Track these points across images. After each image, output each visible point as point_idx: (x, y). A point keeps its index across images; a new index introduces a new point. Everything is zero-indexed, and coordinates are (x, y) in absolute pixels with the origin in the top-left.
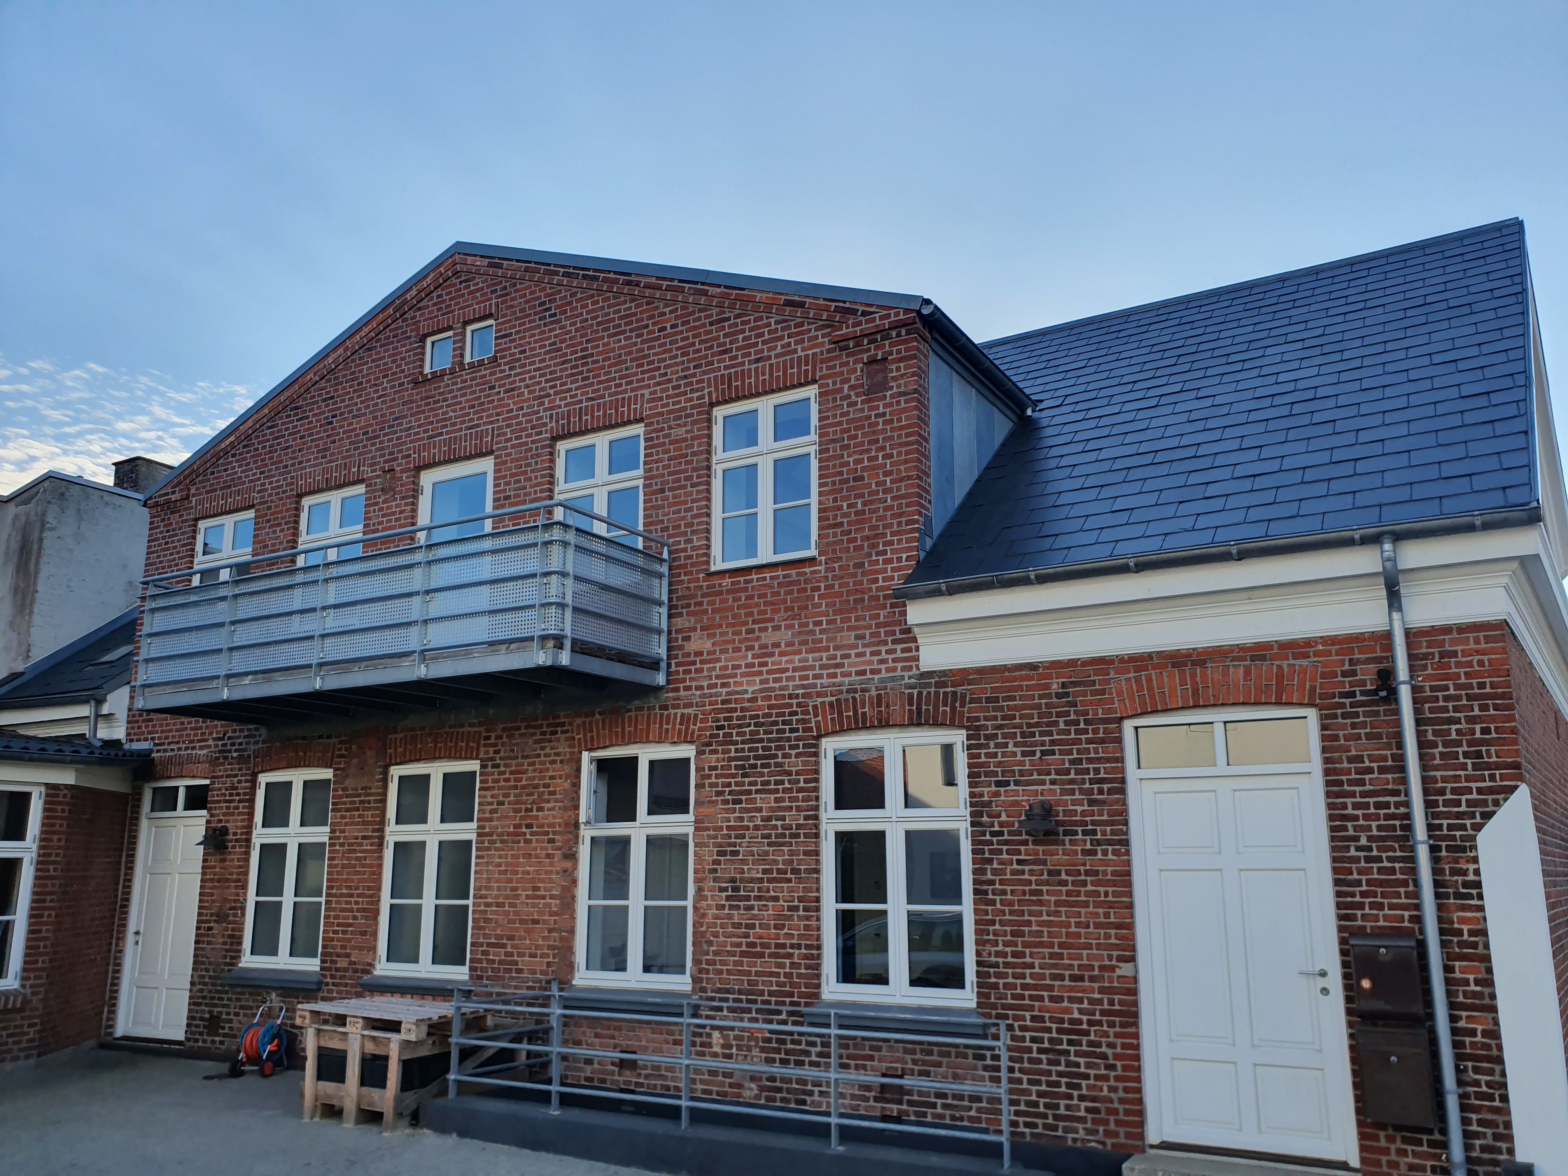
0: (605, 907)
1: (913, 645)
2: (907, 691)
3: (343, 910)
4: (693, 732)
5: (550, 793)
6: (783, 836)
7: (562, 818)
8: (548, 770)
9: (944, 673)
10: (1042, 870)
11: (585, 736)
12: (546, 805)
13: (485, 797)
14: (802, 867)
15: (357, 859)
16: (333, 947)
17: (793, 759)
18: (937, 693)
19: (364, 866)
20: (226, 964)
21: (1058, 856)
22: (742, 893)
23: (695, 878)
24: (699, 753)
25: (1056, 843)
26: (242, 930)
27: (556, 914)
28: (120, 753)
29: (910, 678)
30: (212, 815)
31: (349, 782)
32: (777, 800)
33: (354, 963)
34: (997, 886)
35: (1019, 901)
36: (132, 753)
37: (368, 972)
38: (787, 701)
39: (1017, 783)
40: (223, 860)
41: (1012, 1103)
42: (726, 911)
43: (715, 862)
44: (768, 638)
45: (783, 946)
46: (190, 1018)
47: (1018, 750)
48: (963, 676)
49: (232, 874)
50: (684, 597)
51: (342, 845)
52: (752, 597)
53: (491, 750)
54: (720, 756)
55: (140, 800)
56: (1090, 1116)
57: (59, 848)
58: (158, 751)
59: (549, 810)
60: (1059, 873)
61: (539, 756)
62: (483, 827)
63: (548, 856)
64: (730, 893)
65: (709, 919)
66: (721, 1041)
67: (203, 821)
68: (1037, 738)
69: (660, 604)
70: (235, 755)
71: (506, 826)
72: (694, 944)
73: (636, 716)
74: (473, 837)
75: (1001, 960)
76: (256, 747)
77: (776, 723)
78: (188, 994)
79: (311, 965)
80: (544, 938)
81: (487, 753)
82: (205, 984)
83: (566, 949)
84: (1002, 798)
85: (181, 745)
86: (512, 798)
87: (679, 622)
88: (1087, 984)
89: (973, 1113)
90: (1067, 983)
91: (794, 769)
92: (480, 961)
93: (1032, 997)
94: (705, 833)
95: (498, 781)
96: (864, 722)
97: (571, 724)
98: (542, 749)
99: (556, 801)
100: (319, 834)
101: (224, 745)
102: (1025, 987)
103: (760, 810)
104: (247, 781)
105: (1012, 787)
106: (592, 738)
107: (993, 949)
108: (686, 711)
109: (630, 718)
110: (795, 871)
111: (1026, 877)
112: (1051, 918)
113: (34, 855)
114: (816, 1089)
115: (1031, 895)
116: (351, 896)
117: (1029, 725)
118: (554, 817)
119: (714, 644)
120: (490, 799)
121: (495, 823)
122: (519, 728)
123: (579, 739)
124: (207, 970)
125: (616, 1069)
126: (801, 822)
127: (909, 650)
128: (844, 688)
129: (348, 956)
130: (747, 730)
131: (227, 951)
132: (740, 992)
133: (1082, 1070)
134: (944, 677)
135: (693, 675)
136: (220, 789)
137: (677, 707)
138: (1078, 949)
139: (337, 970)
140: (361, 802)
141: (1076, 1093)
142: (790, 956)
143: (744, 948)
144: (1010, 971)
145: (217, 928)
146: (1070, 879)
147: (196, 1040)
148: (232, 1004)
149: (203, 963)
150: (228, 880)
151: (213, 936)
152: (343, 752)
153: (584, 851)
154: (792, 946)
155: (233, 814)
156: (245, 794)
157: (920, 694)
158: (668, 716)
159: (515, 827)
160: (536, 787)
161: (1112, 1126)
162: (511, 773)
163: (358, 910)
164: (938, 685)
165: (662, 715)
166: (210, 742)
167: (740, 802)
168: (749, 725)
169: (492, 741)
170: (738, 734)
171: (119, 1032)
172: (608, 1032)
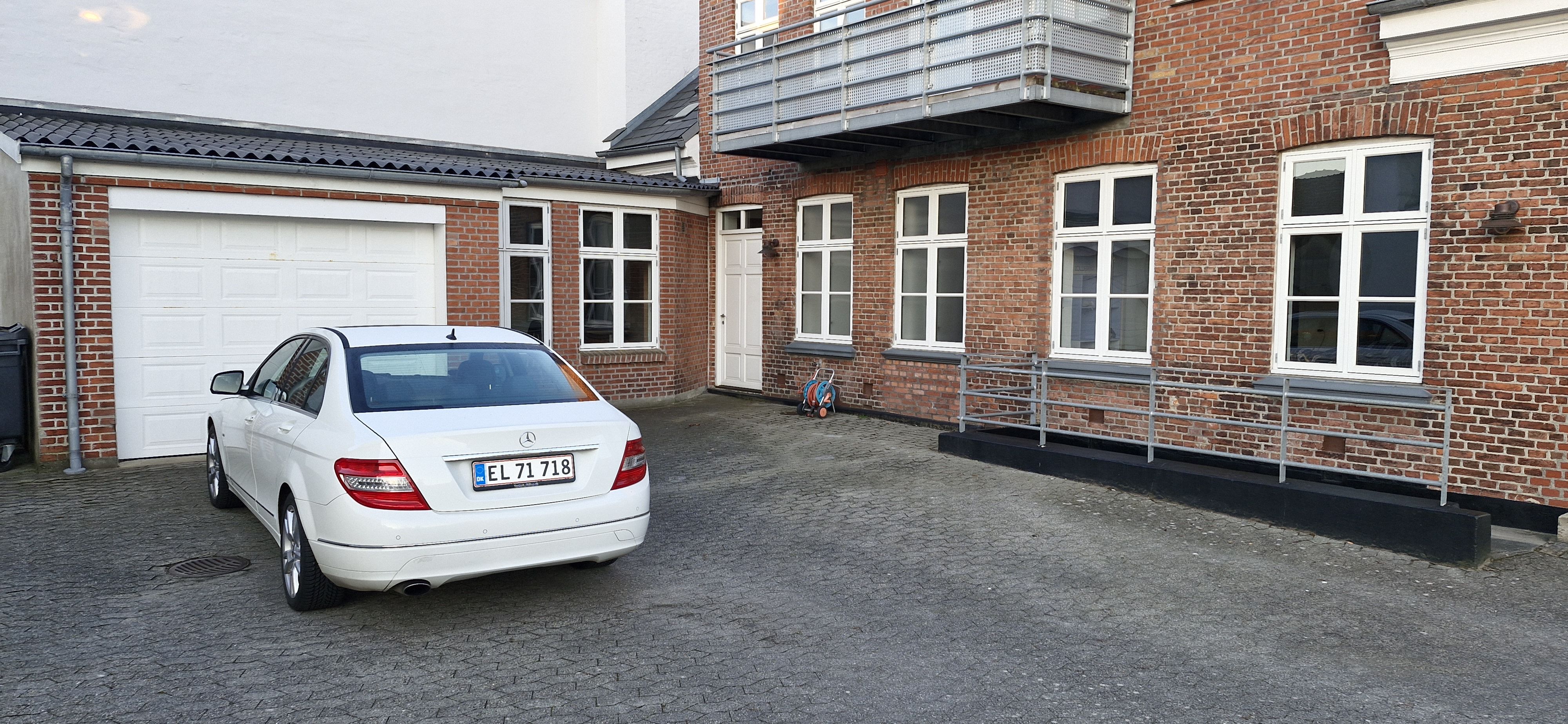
0: (1074, 298)
1: (1384, 59)
2: (1374, 105)
3: (867, 301)
4: (1156, 153)
5: (1028, 209)
6: (1241, 240)
7: (1038, 228)
8: (1025, 189)
9: (1415, 84)
10: (1503, 265)
11: (1057, 160)
12: (1025, 218)
13: (974, 212)
14: (1257, 266)
15: (875, 262)
16: (861, 328)
17: (1253, 173)
18: (1406, 106)
19: (880, 268)
20: (785, 338)
21: (1521, 251)
22: (1199, 288)
23: (1156, 276)
24: (1161, 171)
25: (1521, 240)
26: (794, 315)
27: (1035, 304)
28: (697, 187)
29: (1378, 91)
30: (766, 232)
31: (867, 204)
32: (1234, 209)
33: (878, 339)
34: (1454, 280)
35: (1474, 292)
36: (707, 186)
37: (888, 346)
38: (1249, 120)
39: (1483, 186)
40: (777, 265)
41: (1451, 462)
42: (1184, 302)
43: (1173, 263)
44: (1233, 61)
45: (1237, 330)
46: (765, 375)
47: (1489, 155)
48: (1437, 85)
49: (784, 275)
50: (1149, 30)
51: (863, 252)
52: (1216, 24)
53: (978, 174)
54: (1181, 172)
55: (714, 221)
56: (1529, 477)
57: (672, 254)
58: (724, 184)
59: (1027, 222)
60: (1520, 267)
61: (1018, 178)
62: (973, 237)
63: (1027, 259)
64: (1188, 288)
65: (1169, 309)
66: (1177, 403)
67: (760, 236)
68: (1511, 142)
69: (1127, 38)
70: (779, 186)
71: (992, 236)
72: (1154, 328)
73: (1103, 141)
74: (965, 245)
75: (1450, 344)
76: (795, 179)
77: (1237, 141)
78: (761, 359)
79: (847, 340)
80: (1025, 322)
81: (975, 177)
82: (772, 352)
83: (1042, 330)
84: (1467, 200)
85: (739, 180)
86: (996, 213)
87: (1145, 54)
88: (1539, 365)
89: (1411, 469)
90: (1518, 364)
91: (1253, 182)
92: (973, 339)
93: (1479, 376)
94: (1166, 239)
95: (984, 200)
96: (1327, 136)
97: (1044, 150)
98: (1021, 172)
99: (1033, 215)
100: (846, 244)
101: (770, 178)
102: (1473, 367)
103: (1219, 218)
104: (789, 205)
105: (1479, 190)
106: (1063, 162)
107: (1443, 334)
108: (1150, 134)
109: (1098, 143)
110: (1248, 269)
111: (1485, 271)
112: (1508, 308)
113: (658, 259)
114: (1263, 444)
115: (1487, 287)
116: (872, 290)
117: (1503, 131)
118: (1032, 228)
119: (1177, 72)
120: (978, 215)
121: (983, 233)
122: (1001, 156)
123: (1053, 163)
124: (773, 342)
125: (1087, 421)
126: (1258, 227)
127: (1380, 64)
128: (1308, 105)
129: (873, 334)
130: (1208, 148)
131: (786, 329)
132: (1195, 366)
133: (1526, 438)
134: (1413, 88)
135: (1157, 102)
136: (770, 212)
137: (1140, 131)
138: (1533, 334)
139: (865, 344)
140: (876, 219)
141: (1517, 457)
142: (1242, 338)
143: (1200, 332)
144: (1459, 353)
145: (777, 314)
146: (1531, 272)
147: (770, 390)
148: (793, 366)
149: (769, 337)
150: (782, 279)
151: (775, 318)
152: (860, 181)
153: (1057, 256)
154: (1245, 331)
155: (781, 231)
156: (789, 215)
157: (1388, 106)
158: (1133, 140)
159: (999, 236)
160: (1016, 203)
161: (1552, 486)
162: (995, 193)
163: (878, 301)
164: (1408, 96)
165: (1127, 139)
166: (761, 177)
167: (1199, 211)
168: (1210, 144)
169: (979, 167)
170: (1198, 153)
171: (718, 383)
172: (1080, 394)
